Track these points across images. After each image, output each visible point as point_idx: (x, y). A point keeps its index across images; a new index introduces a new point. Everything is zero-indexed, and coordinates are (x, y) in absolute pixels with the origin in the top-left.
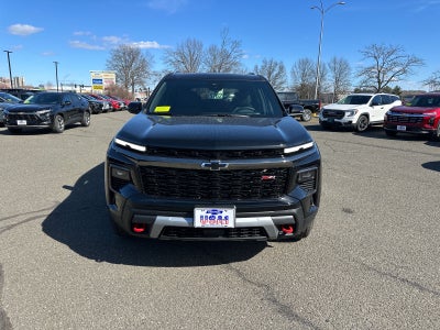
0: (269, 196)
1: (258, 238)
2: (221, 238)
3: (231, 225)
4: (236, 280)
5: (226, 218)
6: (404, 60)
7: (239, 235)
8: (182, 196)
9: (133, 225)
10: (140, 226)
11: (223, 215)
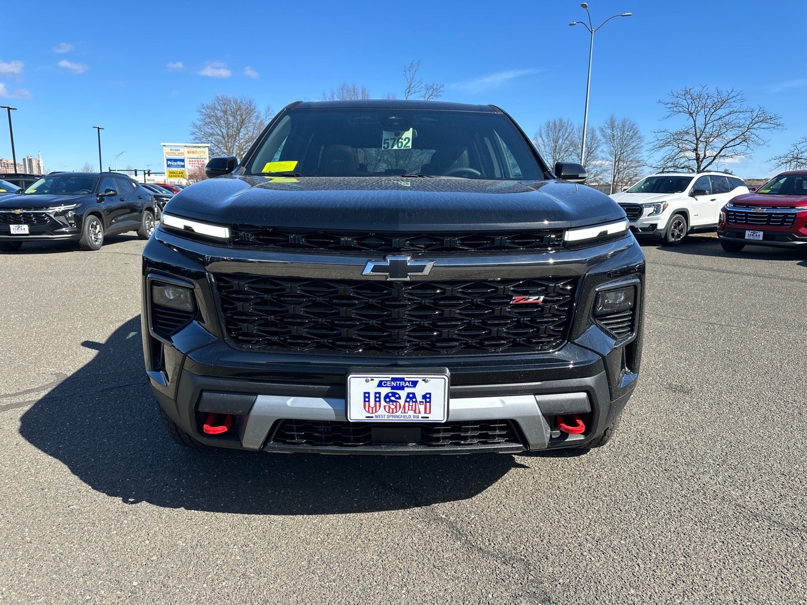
0: (529, 345)
1: (503, 446)
2: (412, 448)
3: (437, 415)
4: (451, 549)
5: (427, 397)
6: (743, 119)
7: (456, 439)
8: (319, 346)
9: (200, 418)
10: (218, 419)
11: (419, 391)
